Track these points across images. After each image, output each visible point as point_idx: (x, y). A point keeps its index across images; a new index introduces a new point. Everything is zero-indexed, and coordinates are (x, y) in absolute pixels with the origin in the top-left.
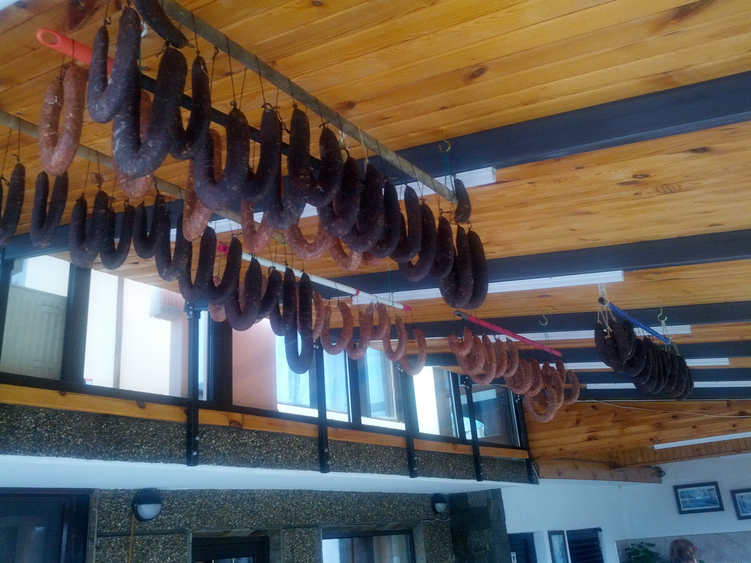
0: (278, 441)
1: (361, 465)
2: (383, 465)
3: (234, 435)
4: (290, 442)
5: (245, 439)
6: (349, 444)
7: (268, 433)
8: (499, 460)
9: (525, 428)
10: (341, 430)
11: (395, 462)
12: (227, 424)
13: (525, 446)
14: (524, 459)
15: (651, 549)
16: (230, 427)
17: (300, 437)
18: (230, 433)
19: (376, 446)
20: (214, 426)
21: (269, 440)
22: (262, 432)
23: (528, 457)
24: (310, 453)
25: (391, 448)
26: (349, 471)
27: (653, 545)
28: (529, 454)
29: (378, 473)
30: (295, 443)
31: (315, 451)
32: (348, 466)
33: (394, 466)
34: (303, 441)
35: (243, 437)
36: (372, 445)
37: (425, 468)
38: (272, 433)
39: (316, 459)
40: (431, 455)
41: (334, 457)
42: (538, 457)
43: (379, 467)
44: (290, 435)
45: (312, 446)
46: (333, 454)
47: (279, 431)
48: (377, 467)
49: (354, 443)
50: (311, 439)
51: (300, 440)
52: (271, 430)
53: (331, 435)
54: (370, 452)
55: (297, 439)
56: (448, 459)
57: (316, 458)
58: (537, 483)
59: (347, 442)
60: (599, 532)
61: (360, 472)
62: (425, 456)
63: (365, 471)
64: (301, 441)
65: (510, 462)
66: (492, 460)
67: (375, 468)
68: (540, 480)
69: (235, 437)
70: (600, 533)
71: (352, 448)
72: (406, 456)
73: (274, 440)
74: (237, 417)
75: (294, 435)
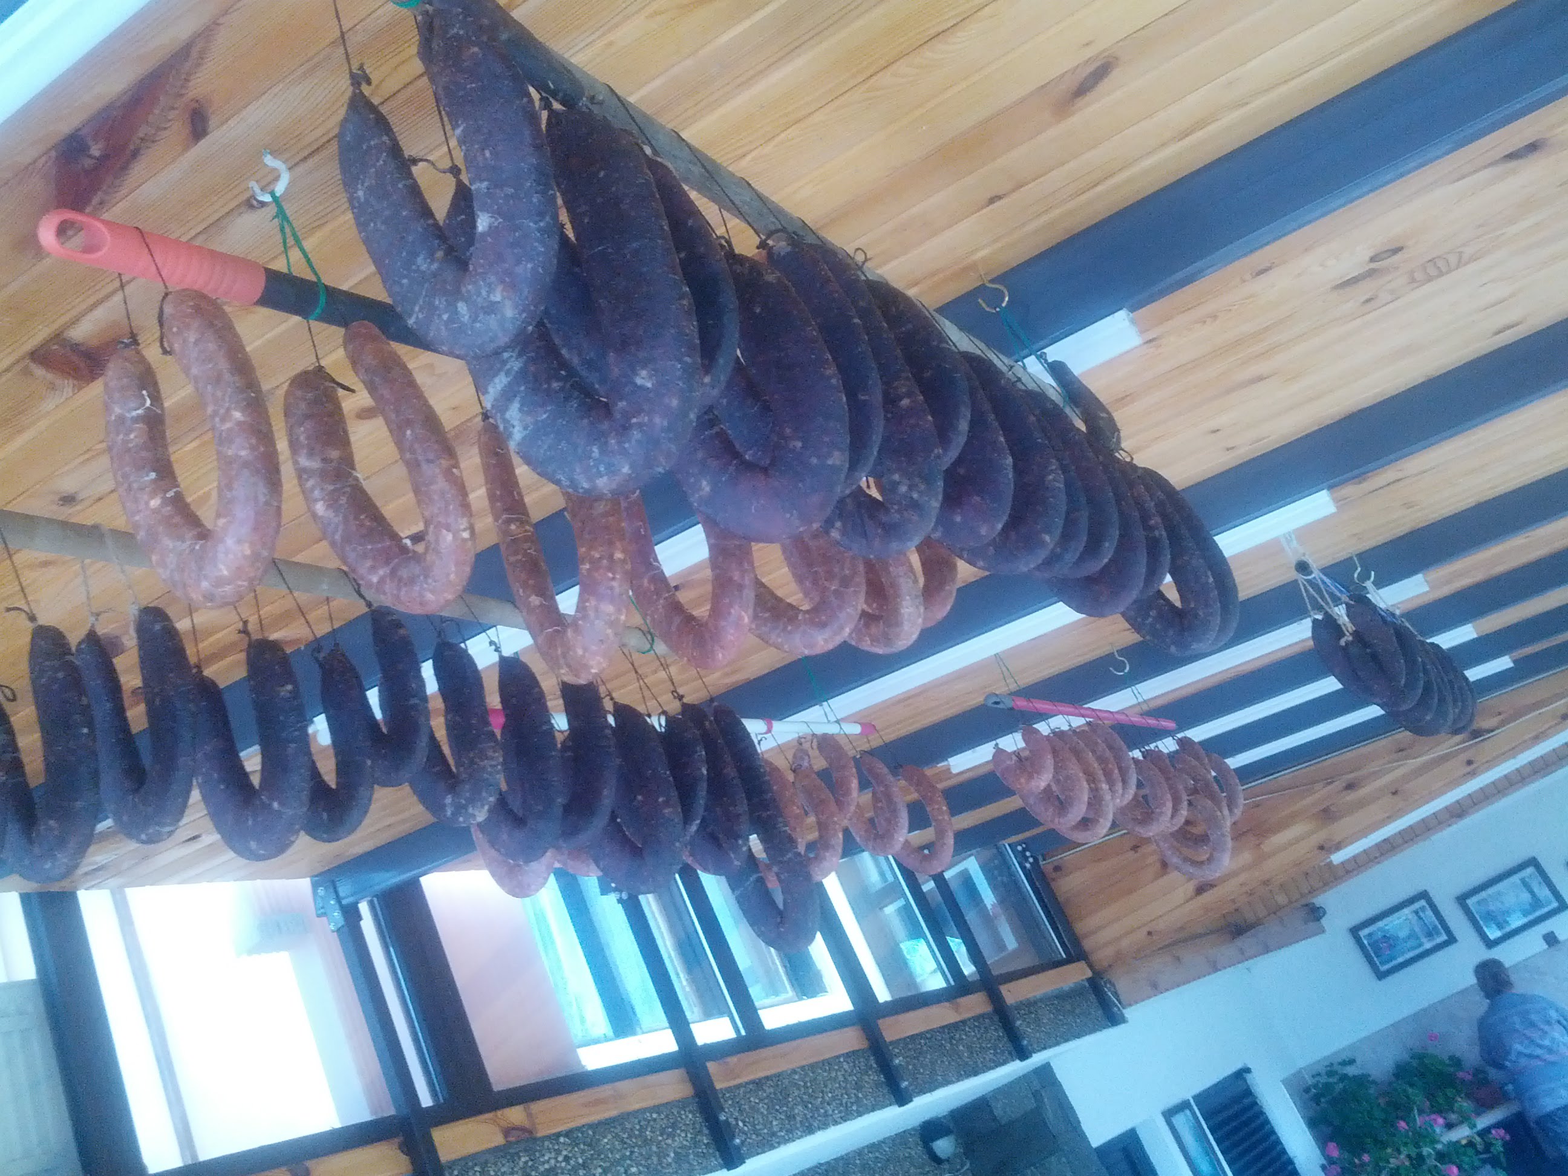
0: (617, 1136)
1: (798, 1119)
2: (838, 1102)
3: (523, 1159)
4: (642, 1130)
5: (550, 1158)
6: (758, 1084)
7: (590, 1126)
8: (1041, 1000)
9: (1063, 913)
10: (733, 1060)
11: (858, 1087)
12: (499, 1140)
13: (1076, 953)
14: (1082, 980)
15: (1351, 1071)
16: (509, 1145)
17: (657, 1109)
18: (514, 1158)
19: (813, 1067)
20: (473, 1157)
21: (599, 1140)
22: (578, 1129)
23: (1089, 974)
24: (689, 1135)
25: (842, 1060)
26: (779, 1144)
27: (1352, 1062)
28: (1091, 966)
29: (836, 1123)
30: (652, 1127)
31: (698, 1126)
32: (774, 1134)
33: (860, 1095)
34: (667, 1116)
35: (544, 1155)
36: (803, 1068)
37: (918, 1076)
38: (600, 1123)
39: (707, 1145)
40: (920, 1043)
41: (741, 1124)
42: (1110, 966)
43: (833, 1111)
44: (638, 1111)
45: (689, 1117)
46: (736, 1119)
47: (613, 1113)
48: (830, 1112)
49: (767, 1078)
50: (682, 1104)
51: (659, 1115)
52: (594, 1118)
53: (720, 1078)
54: (805, 1083)
55: (655, 1116)
56: (952, 1038)
57: (705, 1141)
58: (1122, 1020)
59: (753, 1082)
60: (1245, 1075)
61: (802, 1137)
62: (909, 1050)
63: (810, 1130)
64: (663, 1116)
65: (1062, 997)
66: (1030, 1005)
67: (826, 1115)
68: (1128, 1013)
69: (526, 1163)
70: (1249, 1077)
71: (768, 1091)
72: (875, 1066)
73: (610, 1137)
74: (515, 1115)
75: (643, 1111)
